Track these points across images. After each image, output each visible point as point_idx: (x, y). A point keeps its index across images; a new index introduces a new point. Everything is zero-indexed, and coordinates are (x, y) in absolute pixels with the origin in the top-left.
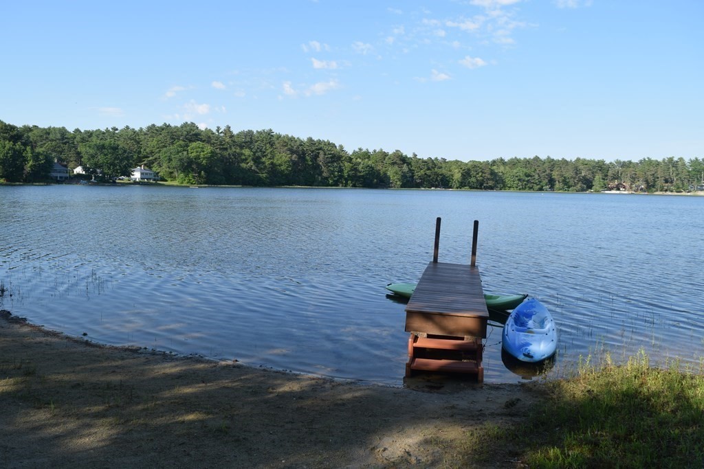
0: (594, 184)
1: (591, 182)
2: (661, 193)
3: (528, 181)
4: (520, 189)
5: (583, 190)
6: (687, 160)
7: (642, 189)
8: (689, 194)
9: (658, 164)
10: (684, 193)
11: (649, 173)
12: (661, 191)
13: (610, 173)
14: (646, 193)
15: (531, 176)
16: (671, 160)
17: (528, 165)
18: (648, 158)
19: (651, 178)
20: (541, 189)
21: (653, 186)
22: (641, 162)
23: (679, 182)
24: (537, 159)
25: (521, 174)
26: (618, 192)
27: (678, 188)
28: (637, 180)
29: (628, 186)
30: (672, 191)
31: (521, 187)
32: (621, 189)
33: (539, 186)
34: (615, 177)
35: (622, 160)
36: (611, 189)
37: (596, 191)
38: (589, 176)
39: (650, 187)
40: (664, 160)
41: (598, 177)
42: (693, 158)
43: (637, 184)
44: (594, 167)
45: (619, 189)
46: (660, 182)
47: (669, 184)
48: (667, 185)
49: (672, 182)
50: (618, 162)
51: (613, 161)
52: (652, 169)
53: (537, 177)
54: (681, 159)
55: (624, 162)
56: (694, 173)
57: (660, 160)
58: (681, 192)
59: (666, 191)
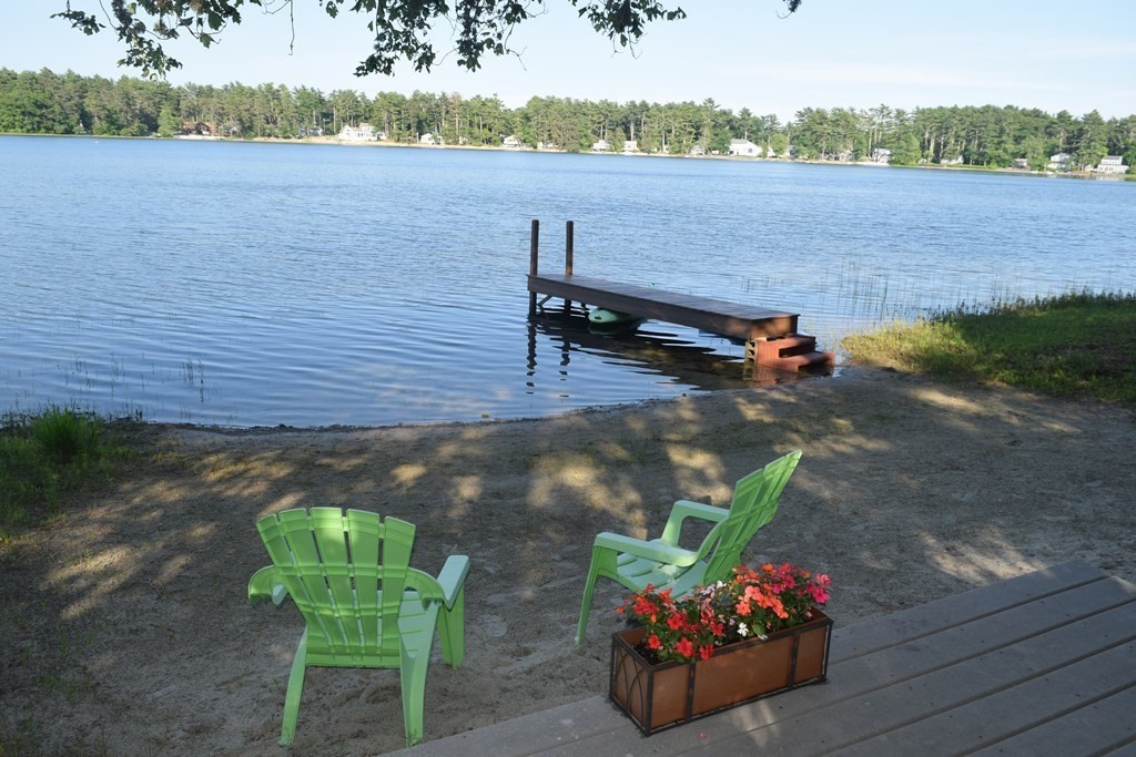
0: (159, 122)
1: (155, 120)
2: (263, 139)
3: (41, 116)
4: (28, 131)
5: (142, 133)
6: (291, 89)
7: (234, 133)
8: (300, 141)
9: (252, 93)
10: (293, 140)
11: (242, 107)
12: (263, 135)
13: (183, 105)
14: (242, 139)
15: (47, 107)
16: (269, 87)
17: (36, 86)
18: (238, 83)
19: (245, 116)
20: (69, 131)
21: (250, 128)
22: (226, 88)
23: (285, 122)
24: (47, 73)
25: (25, 102)
26: (200, 137)
27: (286, 132)
28: (225, 118)
29: (213, 128)
30: (277, 137)
31: (29, 127)
32: (204, 132)
33: (63, 127)
34: (192, 113)
35: (198, 84)
36: (187, 132)
37: (165, 136)
38: (150, 110)
39: (247, 129)
40: (260, 87)
41: (166, 111)
42: (299, 87)
43: (227, 124)
44: (155, 94)
45: (200, 133)
46: (259, 123)
47: (271, 125)
48: (268, 126)
49: (275, 122)
50: (192, 87)
51: (183, 86)
52: (245, 100)
53: (57, 108)
54: (283, 87)
55: (201, 87)
56: (303, 109)
57: (255, 87)
58: (289, 137)
59: (269, 136)
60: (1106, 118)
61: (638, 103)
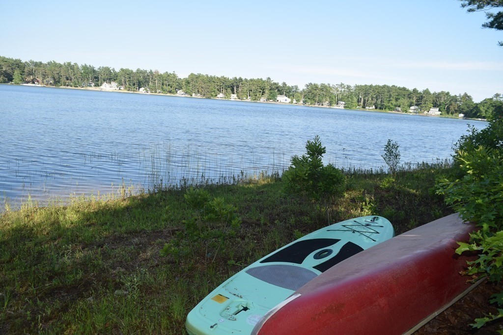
0: (14, 77)
1: (12, 76)
2: (64, 87)
5: (5, 82)
6: (80, 65)
7: (51, 84)
8: (82, 88)
9: (61, 66)
10: (79, 88)
11: (55, 72)
12: (64, 85)
13: (26, 70)
14: (54, 87)
16: (69, 64)
18: (54, 61)
19: (56, 76)
21: (59, 82)
22: (49, 63)
23: (76, 80)
26: (33, 85)
27: (76, 84)
28: (47, 76)
29: (40, 81)
30: (71, 86)
32: (36, 83)
34: (31, 73)
35: (35, 61)
36: (28, 82)
37: (16, 83)
38: (9, 71)
39: (57, 82)
40: (65, 64)
41: (17, 72)
42: (83, 64)
43: (47, 79)
44: (13, 64)
45: (34, 83)
46: (63, 79)
47: (69, 81)
48: (68, 81)
49: (71, 80)
50: (32, 62)
51: (28, 61)
52: (57, 69)
54: (76, 64)
55: (36, 63)
56: (84, 74)
57: (62, 63)
58: (77, 87)
59: (68, 85)
60: (432, 92)
61: (238, 78)
